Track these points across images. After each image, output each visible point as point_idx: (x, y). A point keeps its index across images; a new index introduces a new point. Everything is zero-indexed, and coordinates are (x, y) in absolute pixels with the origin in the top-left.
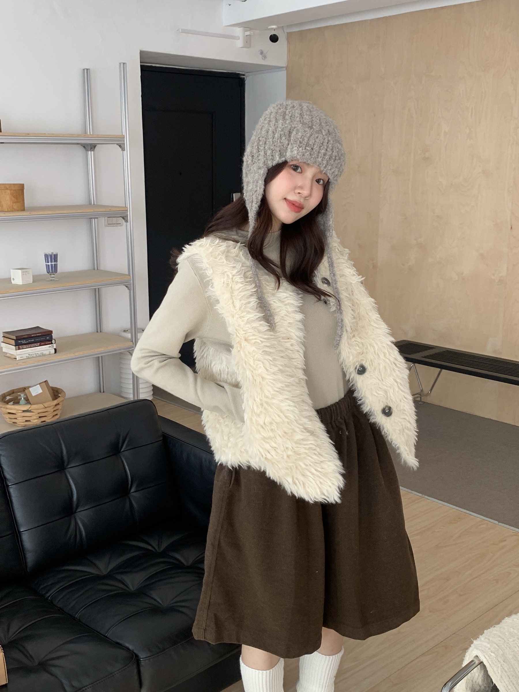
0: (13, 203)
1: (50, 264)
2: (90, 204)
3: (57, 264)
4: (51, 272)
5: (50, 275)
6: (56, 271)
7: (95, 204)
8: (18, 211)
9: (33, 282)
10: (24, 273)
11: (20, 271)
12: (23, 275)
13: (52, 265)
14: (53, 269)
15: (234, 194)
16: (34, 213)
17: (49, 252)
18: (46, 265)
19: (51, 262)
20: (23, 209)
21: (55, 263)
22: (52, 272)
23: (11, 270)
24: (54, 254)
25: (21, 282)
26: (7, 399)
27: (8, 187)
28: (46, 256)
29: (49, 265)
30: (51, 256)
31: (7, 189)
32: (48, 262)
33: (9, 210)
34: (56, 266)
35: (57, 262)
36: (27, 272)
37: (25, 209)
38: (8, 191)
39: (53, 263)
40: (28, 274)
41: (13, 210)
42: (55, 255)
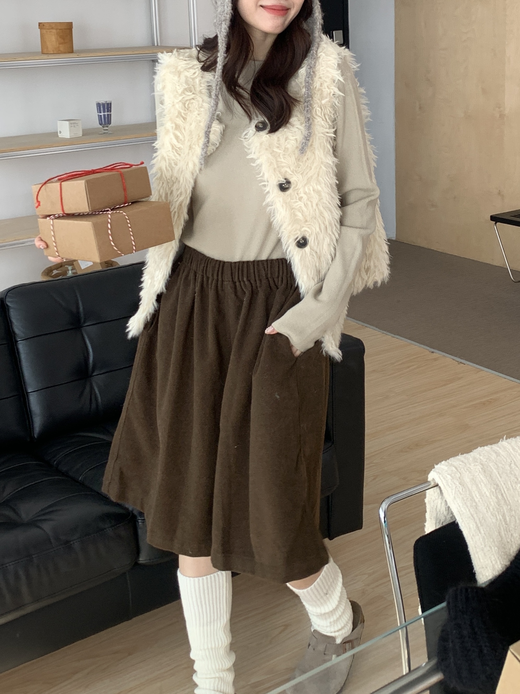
0: (60, 44)
1: (102, 114)
2: (153, 45)
3: (111, 115)
4: (103, 123)
5: (103, 127)
6: (109, 122)
7: (159, 45)
8: (65, 53)
9: (83, 135)
10: (73, 125)
11: (67, 122)
12: (71, 126)
13: (104, 115)
14: (106, 121)
15: (334, 32)
16: (82, 55)
17: (102, 100)
18: (98, 115)
19: (104, 112)
20: (72, 52)
21: (109, 113)
22: (105, 124)
23: (59, 122)
24: (108, 102)
25: (69, 135)
26: (53, 274)
27: (53, 26)
28: (98, 105)
29: (101, 116)
30: (103, 105)
31: (52, 28)
32: (100, 113)
33: (55, 52)
34: (109, 116)
35: (111, 112)
36: (74, 123)
37: (74, 51)
38: (54, 31)
39: (106, 113)
40: (77, 125)
41: (58, 52)
42: (108, 104)
